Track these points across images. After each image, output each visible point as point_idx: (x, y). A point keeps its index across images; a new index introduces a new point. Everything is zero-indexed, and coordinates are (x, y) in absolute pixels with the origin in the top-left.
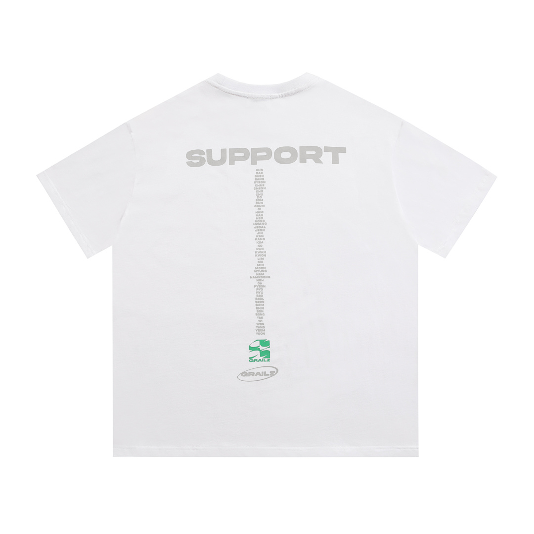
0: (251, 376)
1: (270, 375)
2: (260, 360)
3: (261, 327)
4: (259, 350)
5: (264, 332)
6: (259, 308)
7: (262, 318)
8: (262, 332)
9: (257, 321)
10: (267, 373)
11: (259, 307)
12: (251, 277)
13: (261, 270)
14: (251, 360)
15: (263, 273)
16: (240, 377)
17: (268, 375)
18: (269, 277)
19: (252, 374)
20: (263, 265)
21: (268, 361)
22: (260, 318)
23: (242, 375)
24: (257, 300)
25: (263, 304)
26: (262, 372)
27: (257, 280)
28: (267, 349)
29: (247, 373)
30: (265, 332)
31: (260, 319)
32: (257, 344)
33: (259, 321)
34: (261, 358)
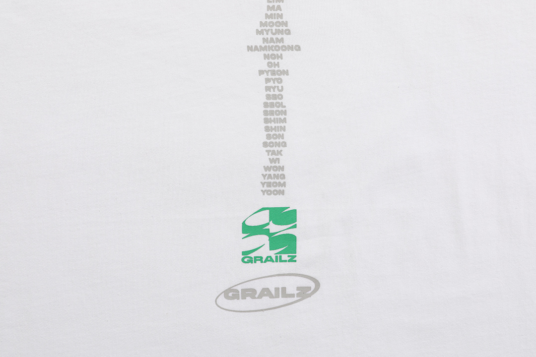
0: (248, 298)
1: (298, 295)
2: (269, 259)
3: (276, 176)
4: (267, 232)
5: (281, 188)
6: (272, 129)
7: (280, 153)
8: (278, 188)
9: (265, 159)
10: (288, 292)
11: (273, 125)
12: (250, 48)
13: (274, 28)
14: (248, 257)
15: (280, 37)
16: (222, 301)
17: (292, 296)
18: (298, 48)
19: (250, 293)
20: (281, 16)
21: (292, 260)
22: (273, 153)
23: (227, 297)
24: (269, 109)
25: (282, 117)
26: (277, 289)
27: (266, 57)
28: (291, 232)
29: (237, 291)
30: (286, 189)
31: (275, 157)
32: (263, 218)
33: (271, 161)
34: (272, 254)
